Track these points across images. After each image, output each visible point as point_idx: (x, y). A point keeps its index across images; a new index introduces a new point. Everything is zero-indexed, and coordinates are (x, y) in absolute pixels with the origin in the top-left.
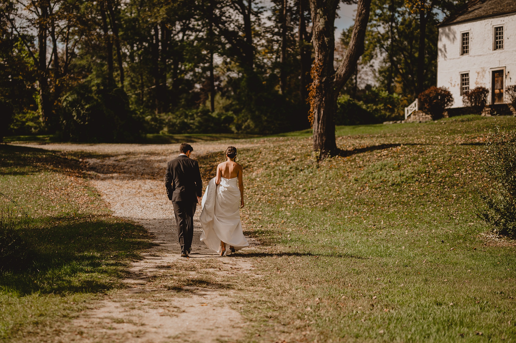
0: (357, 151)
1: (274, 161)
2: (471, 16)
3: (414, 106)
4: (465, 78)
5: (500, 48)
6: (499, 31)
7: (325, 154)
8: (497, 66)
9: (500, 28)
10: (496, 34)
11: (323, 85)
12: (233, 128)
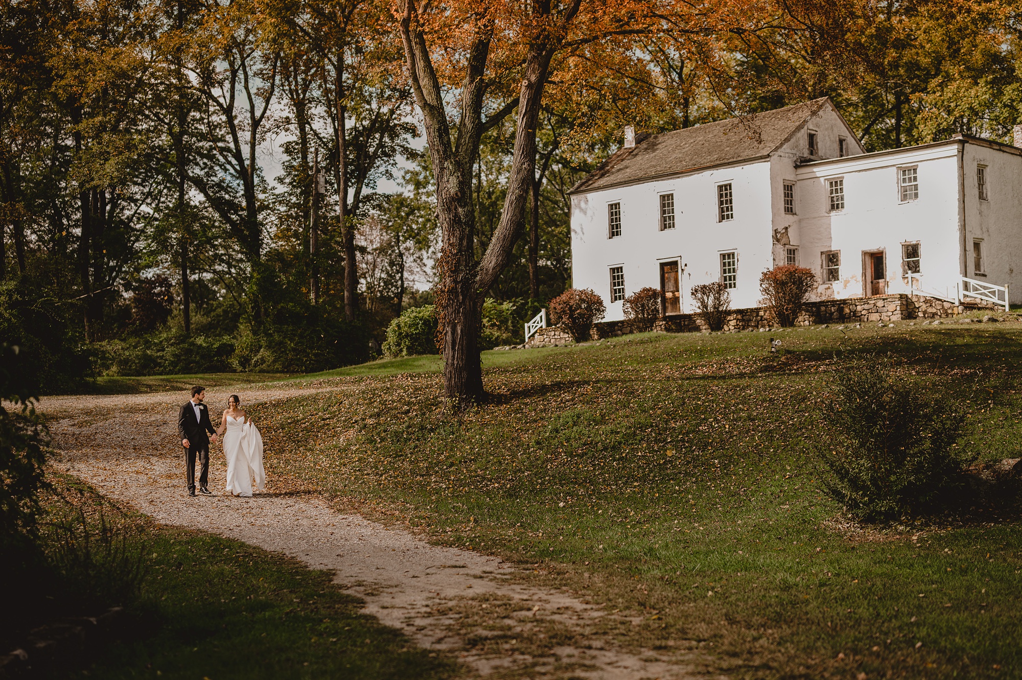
0: (516, 394)
1: (371, 417)
2: (620, 177)
3: (539, 320)
4: (617, 274)
5: (670, 227)
6: (667, 201)
7: (467, 401)
8: (668, 255)
9: (668, 196)
10: (663, 205)
11: (459, 286)
12: (235, 363)
